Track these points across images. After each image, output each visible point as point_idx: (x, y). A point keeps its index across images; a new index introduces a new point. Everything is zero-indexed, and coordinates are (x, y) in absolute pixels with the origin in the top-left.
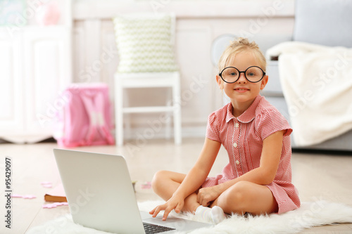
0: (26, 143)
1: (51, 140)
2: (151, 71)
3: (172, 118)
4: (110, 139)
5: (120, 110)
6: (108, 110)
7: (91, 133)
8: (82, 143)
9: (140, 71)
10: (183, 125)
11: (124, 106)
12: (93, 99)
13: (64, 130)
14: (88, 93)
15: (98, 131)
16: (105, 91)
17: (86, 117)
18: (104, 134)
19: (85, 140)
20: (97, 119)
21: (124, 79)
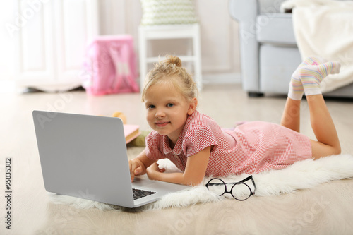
0: (57, 92)
1: (80, 89)
2: (173, 23)
3: (193, 66)
4: (135, 87)
5: (143, 60)
6: (133, 60)
7: (118, 82)
8: (109, 91)
9: (162, 24)
10: (204, 73)
11: (148, 56)
12: (118, 49)
13: (92, 79)
14: (115, 45)
15: (124, 80)
16: (129, 43)
17: (113, 67)
18: (129, 82)
19: (112, 88)
20: (123, 68)
21: (148, 31)
